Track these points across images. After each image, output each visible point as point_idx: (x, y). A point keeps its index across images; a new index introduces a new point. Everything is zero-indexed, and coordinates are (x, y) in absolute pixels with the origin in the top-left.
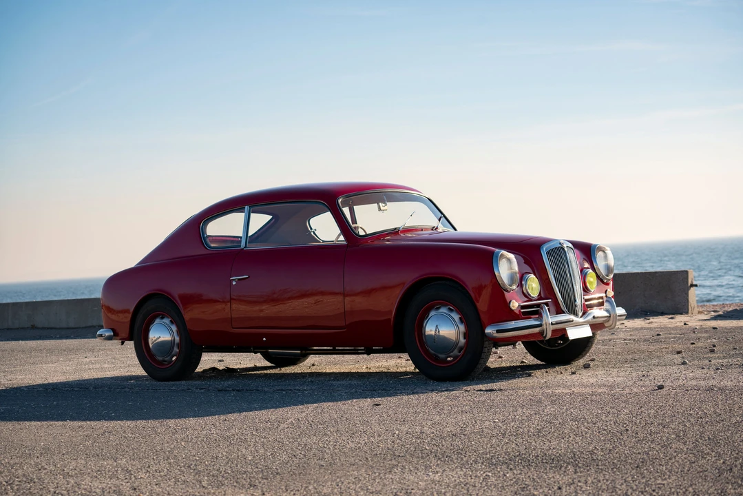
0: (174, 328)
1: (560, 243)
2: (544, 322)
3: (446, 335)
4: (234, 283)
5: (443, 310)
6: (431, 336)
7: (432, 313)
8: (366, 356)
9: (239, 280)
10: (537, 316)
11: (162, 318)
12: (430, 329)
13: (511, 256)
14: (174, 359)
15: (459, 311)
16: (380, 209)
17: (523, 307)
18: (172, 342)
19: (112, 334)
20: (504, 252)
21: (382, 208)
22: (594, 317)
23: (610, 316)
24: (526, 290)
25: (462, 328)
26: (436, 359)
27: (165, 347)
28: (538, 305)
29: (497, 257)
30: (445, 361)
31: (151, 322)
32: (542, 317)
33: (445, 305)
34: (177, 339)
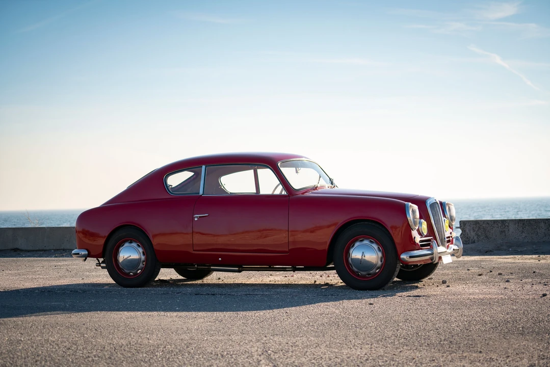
0: (141, 250)
1: (435, 200)
2: (434, 252)
3: (369, 260)
4: (196, 219)
5: (366, 242)
6: (358, 259)
7: (357, 244)
8: (292, 272)
9: (200, 217)
10: (429, 247)
11: (131, 242)
12: (356, 254)
13: (415, 207)
14: (138, 272)
15: (379, 242)
17: (421, 241)
18: (140, 259)
19: (87, 253)
20: (410, 204)
22: (454, 250)
23: (459, 250)
24: (421, 229)
25: (380, 254)
26: (358, 274)
27: (133, 263)
28: (429, 240)
29: (408, 207)
30: (364, 277)
31: (121, 245)
32: (433, 248)
33: (367, 239)
34: (143, 258)
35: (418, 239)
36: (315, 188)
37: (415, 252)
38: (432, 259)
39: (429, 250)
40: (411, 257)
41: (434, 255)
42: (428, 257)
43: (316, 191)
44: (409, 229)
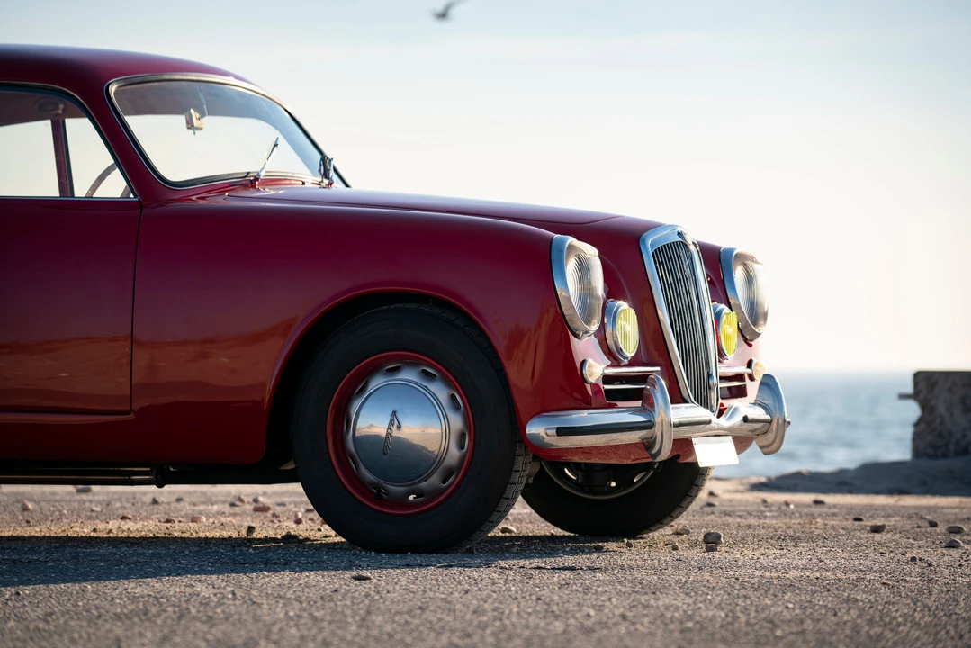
1: (680, 234)
2: (657, 419)
3: (416, 441)
5: (409, 376)
7: (377, 382)
10: (638, 403)
12: (370, 421)
13: (590, 252)
15: (453, 377)
16: (190, 125)
17: (607, 379)
20: (571, 240)
21: (196, 123)
22: (745, 419)
23: (769, 422)
24: (614, 337)
25: (456, 422)
26: (378, 495)
29: (561, 251)
30: (401, 502)
32: (652, 406)
33: (412, 363)
35: (596, 369)
36: (250, 182)
37: (585, 413)
38: (648, 444)
39: (636, 411)
40: (562, 431)
41: (657, 430)
42: (633, 437)
43: (252, 193)
44: (561, 331)
